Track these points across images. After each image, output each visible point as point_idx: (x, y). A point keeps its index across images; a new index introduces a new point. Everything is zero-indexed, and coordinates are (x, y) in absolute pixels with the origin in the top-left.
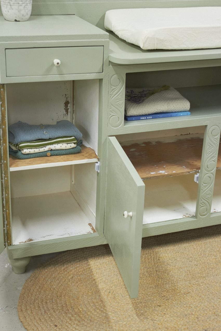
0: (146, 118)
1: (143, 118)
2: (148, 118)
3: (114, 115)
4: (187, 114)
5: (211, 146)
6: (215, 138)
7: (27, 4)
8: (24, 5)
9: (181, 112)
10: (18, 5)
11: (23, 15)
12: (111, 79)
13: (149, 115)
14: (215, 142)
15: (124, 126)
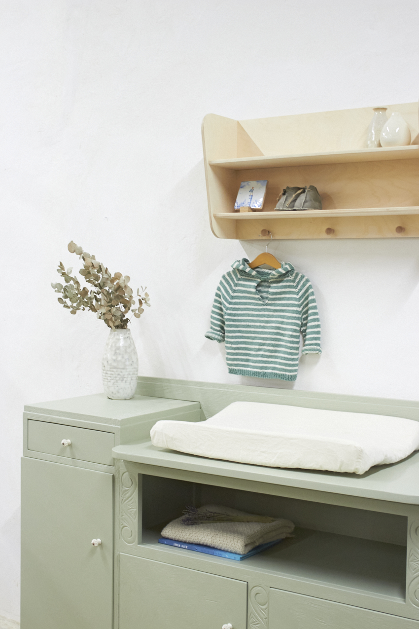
0: (181, 546)
1: (177, 545)
2: (182, 546)
3: (127, 525)
4: (235, 557)
5: (257, 620)
6: (262, 609)
7: (117, 381)
8: (113, 381)
9: (231, 552)
10: (107, 380)
11: (113, 393)
12: (123, 478)
13: (185, 543)
14: (262, 615)
15: (139, 546)
